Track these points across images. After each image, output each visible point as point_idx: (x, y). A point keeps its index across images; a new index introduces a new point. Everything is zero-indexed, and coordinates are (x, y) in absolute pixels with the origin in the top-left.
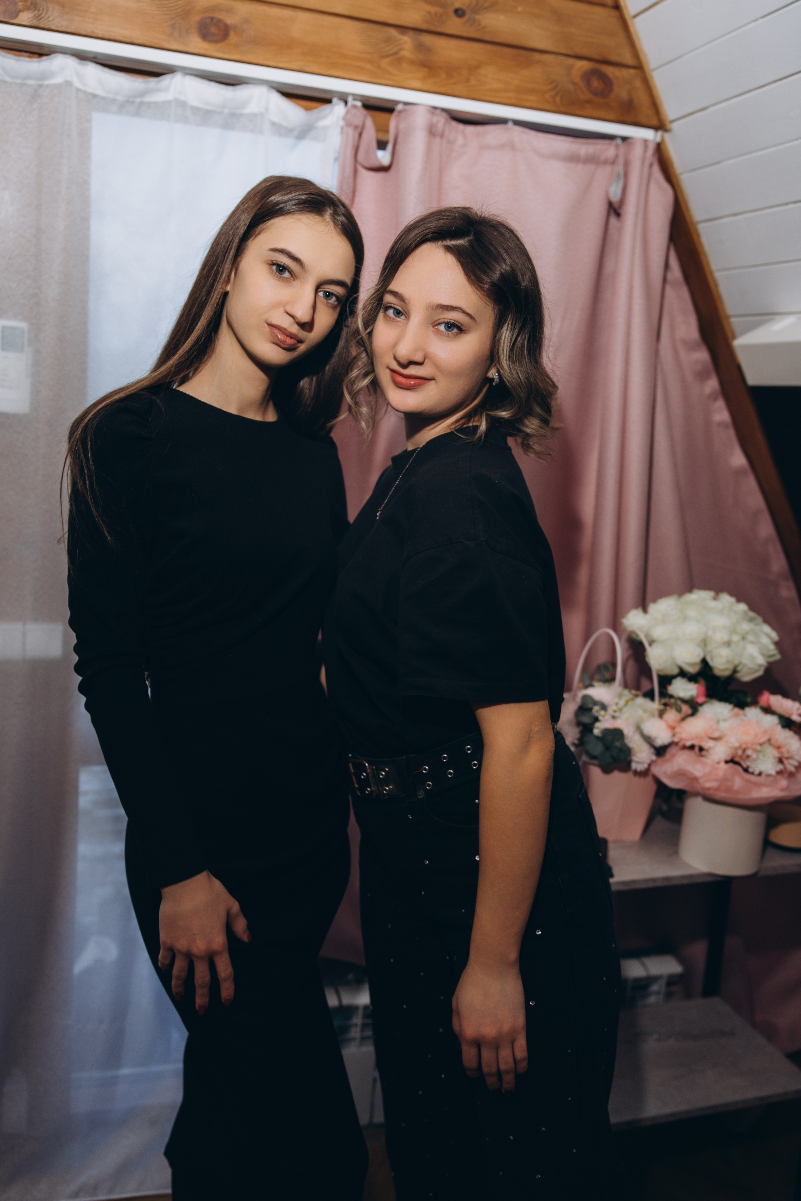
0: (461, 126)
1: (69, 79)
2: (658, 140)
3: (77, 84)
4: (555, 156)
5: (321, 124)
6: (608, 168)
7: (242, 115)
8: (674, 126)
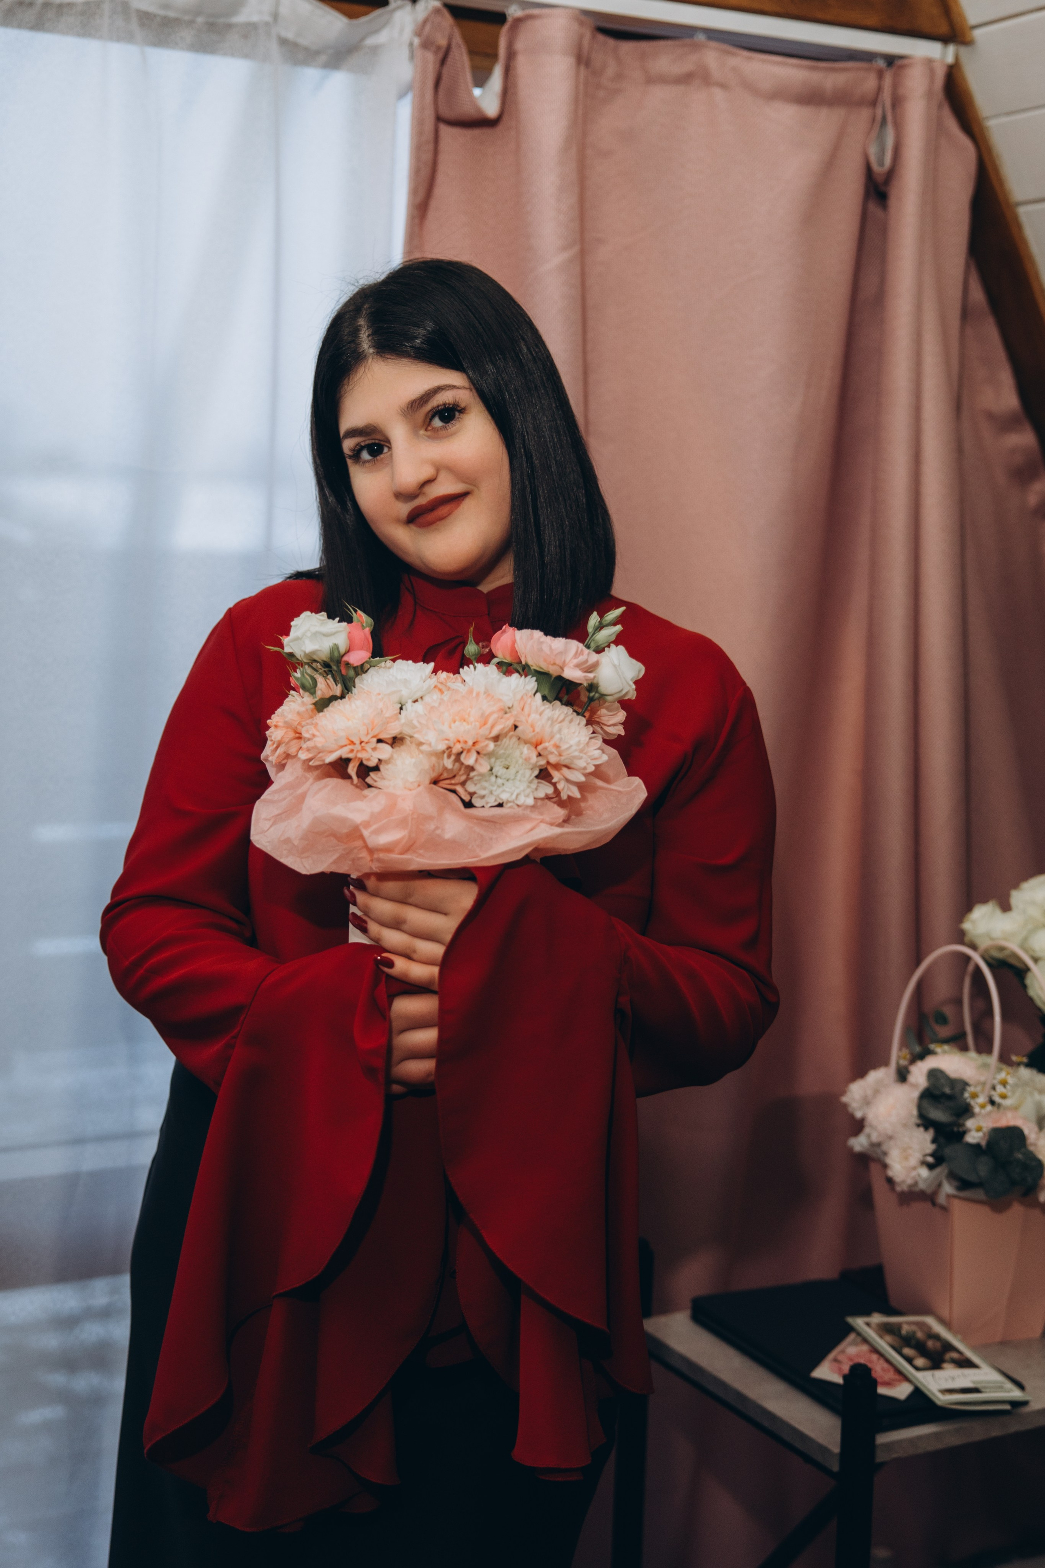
0: (611, 42)
2: (950, 59)
4: (779, 94)
5: (370, 41)
6: (865, 114)
7: (229, 26)
8: (977, 33)
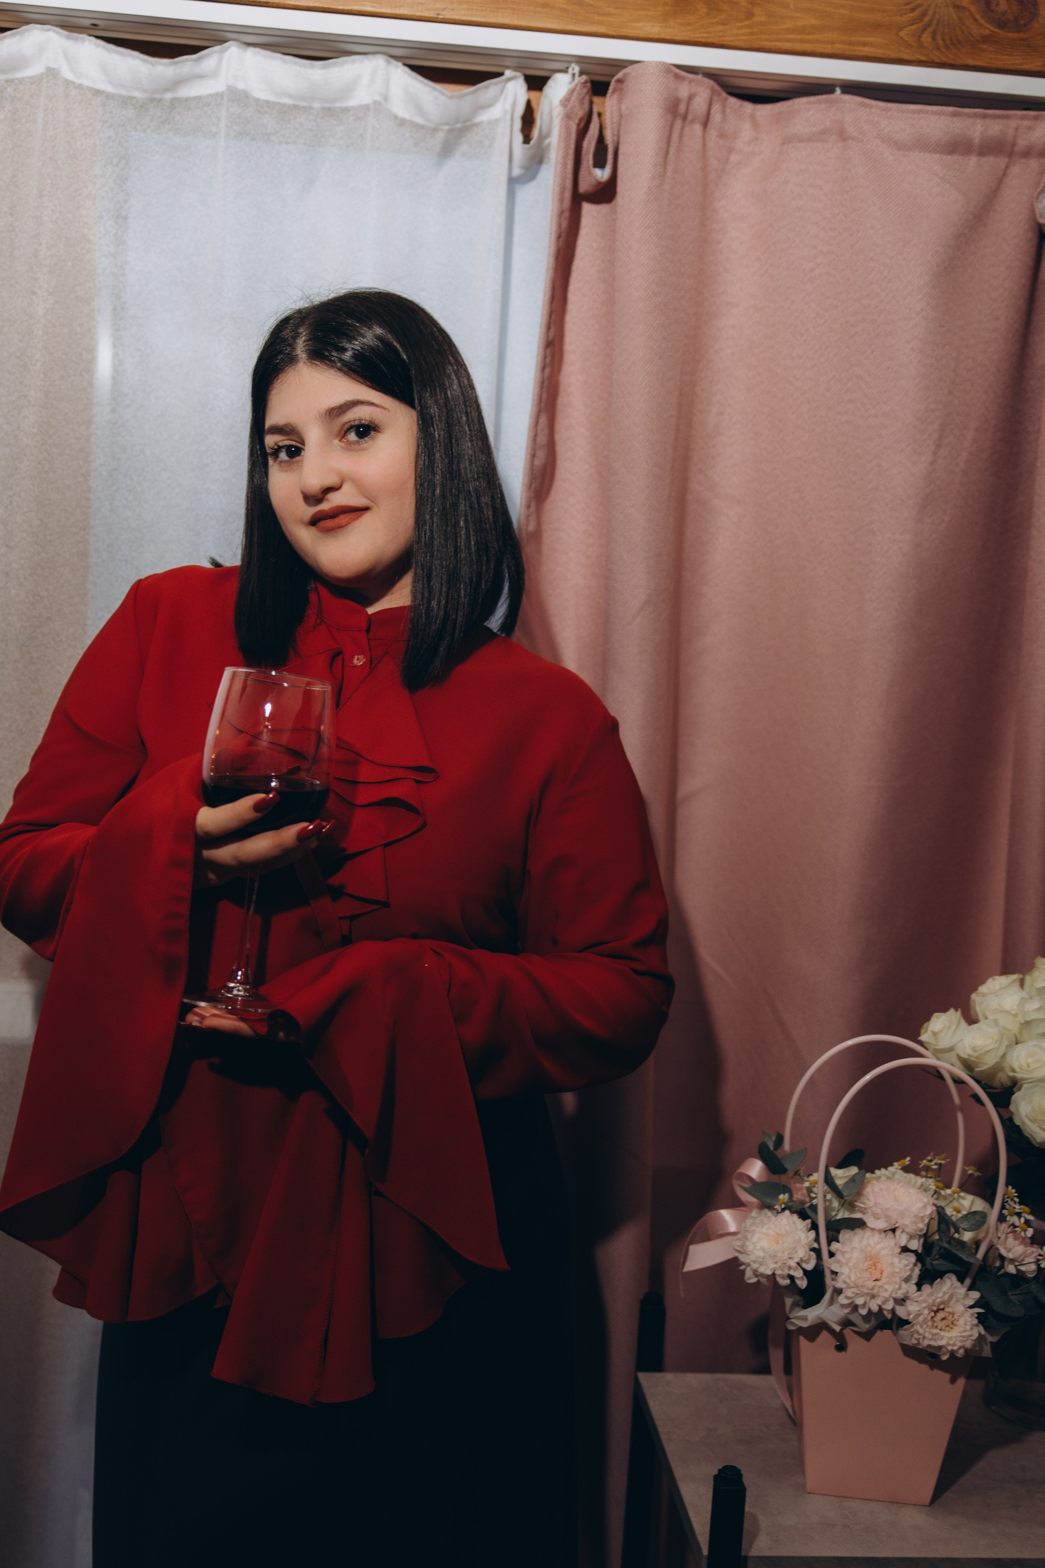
1: (52, 65)
3: (67, 74)
4: (921, 145)
